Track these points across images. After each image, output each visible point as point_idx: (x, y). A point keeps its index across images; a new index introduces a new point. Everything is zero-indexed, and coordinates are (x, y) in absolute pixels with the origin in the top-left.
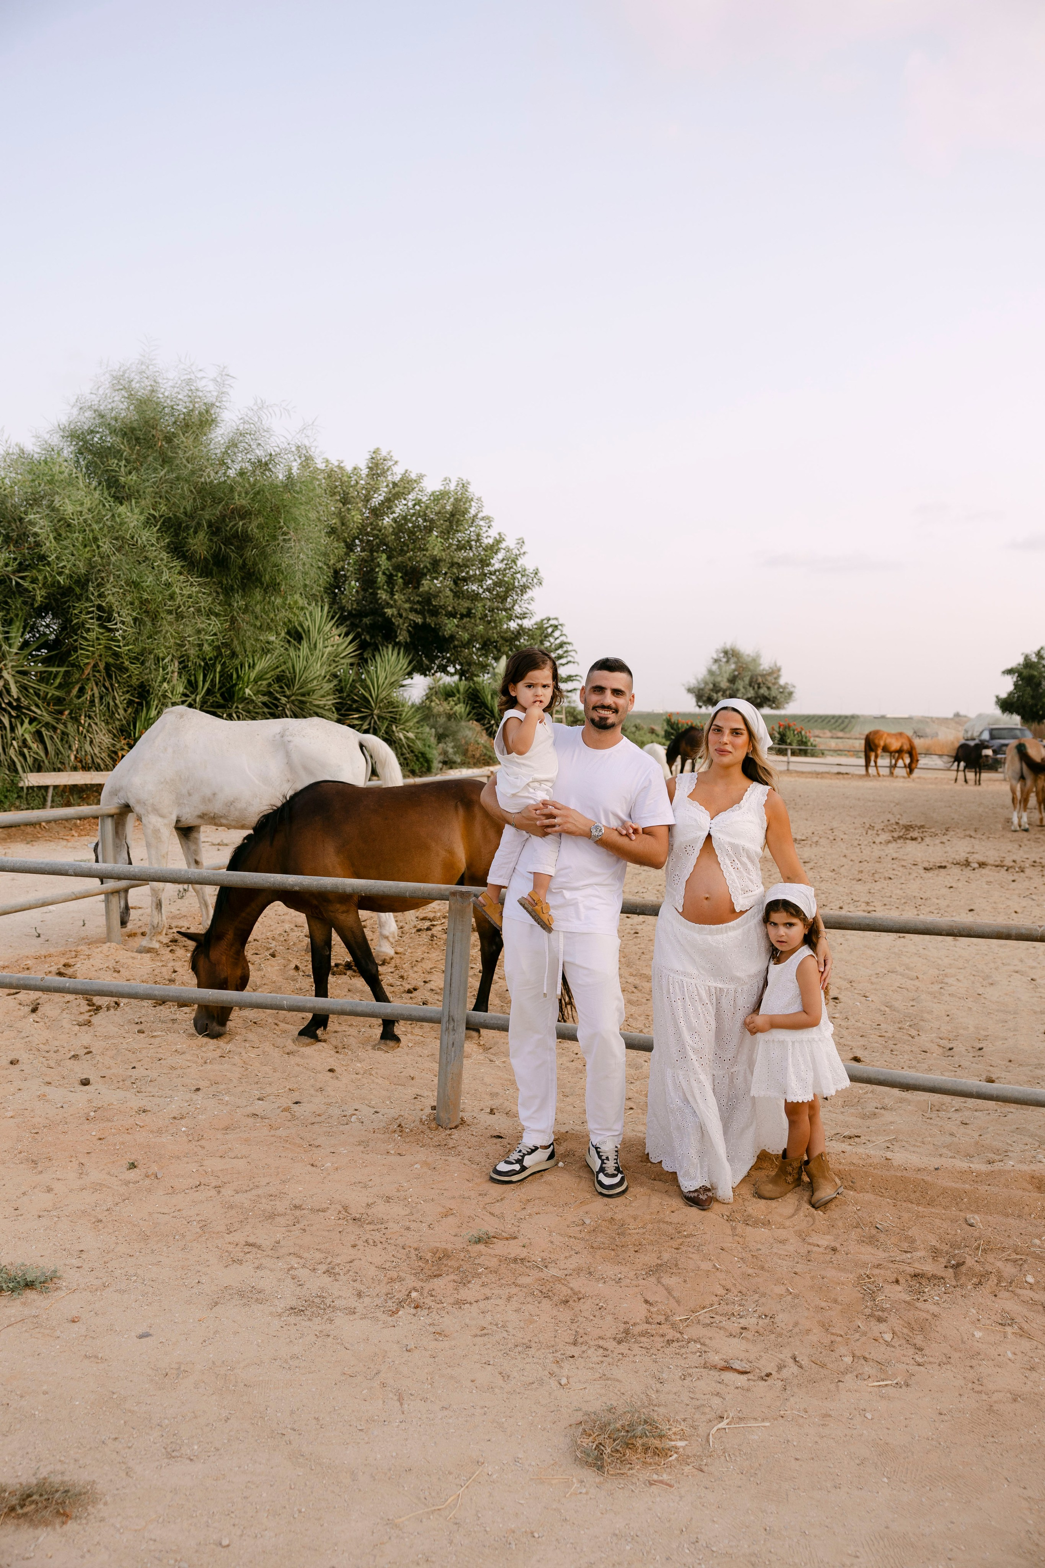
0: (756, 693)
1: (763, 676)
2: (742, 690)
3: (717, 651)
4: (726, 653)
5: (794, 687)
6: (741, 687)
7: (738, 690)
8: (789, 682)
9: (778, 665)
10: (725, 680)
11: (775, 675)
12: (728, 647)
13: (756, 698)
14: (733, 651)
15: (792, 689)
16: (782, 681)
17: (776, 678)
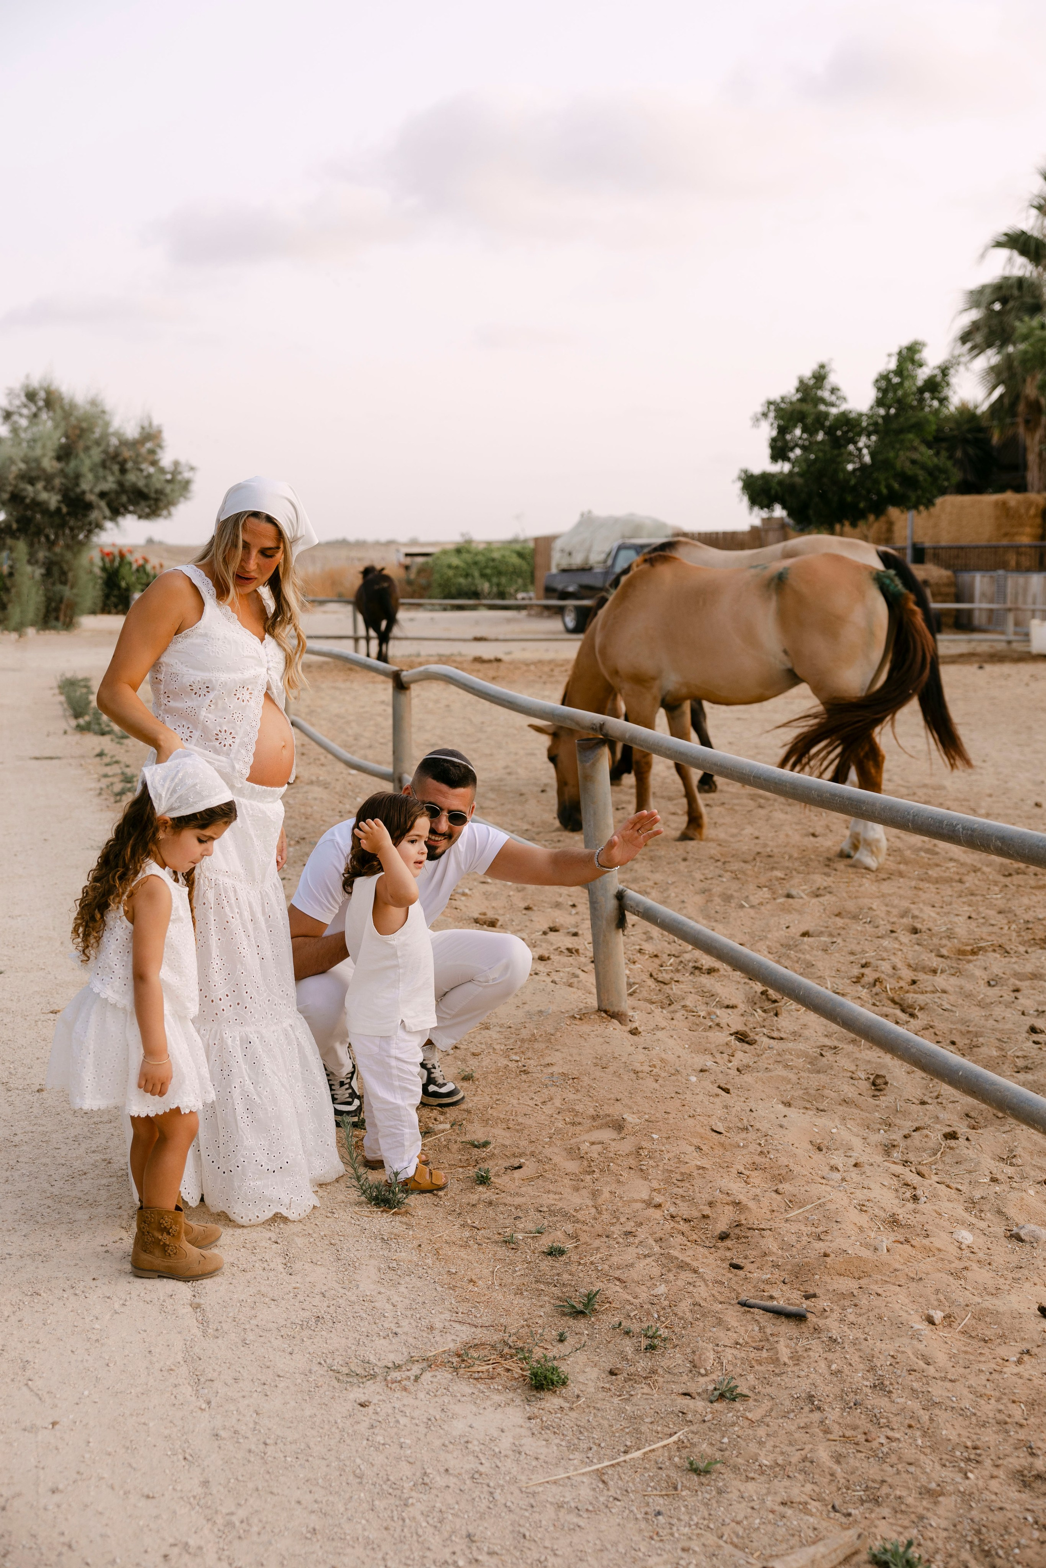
0: (120, 484)
1: (124, 443)
2: (90, 476)
3: (10, 393)
4: (31, 396)
5: (192, 469)
6: (85, 469)
7: (78, 477)
8: (183, 460)
9: (156, 422)
10: (51, 454)
11: (149, 445)
12: (35, 383)
13: (118, 493)
14: (49, 393)
15: (187, 475)
16: (166, 460)
17: (152, 452)
